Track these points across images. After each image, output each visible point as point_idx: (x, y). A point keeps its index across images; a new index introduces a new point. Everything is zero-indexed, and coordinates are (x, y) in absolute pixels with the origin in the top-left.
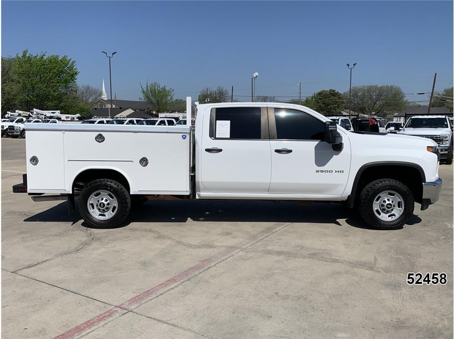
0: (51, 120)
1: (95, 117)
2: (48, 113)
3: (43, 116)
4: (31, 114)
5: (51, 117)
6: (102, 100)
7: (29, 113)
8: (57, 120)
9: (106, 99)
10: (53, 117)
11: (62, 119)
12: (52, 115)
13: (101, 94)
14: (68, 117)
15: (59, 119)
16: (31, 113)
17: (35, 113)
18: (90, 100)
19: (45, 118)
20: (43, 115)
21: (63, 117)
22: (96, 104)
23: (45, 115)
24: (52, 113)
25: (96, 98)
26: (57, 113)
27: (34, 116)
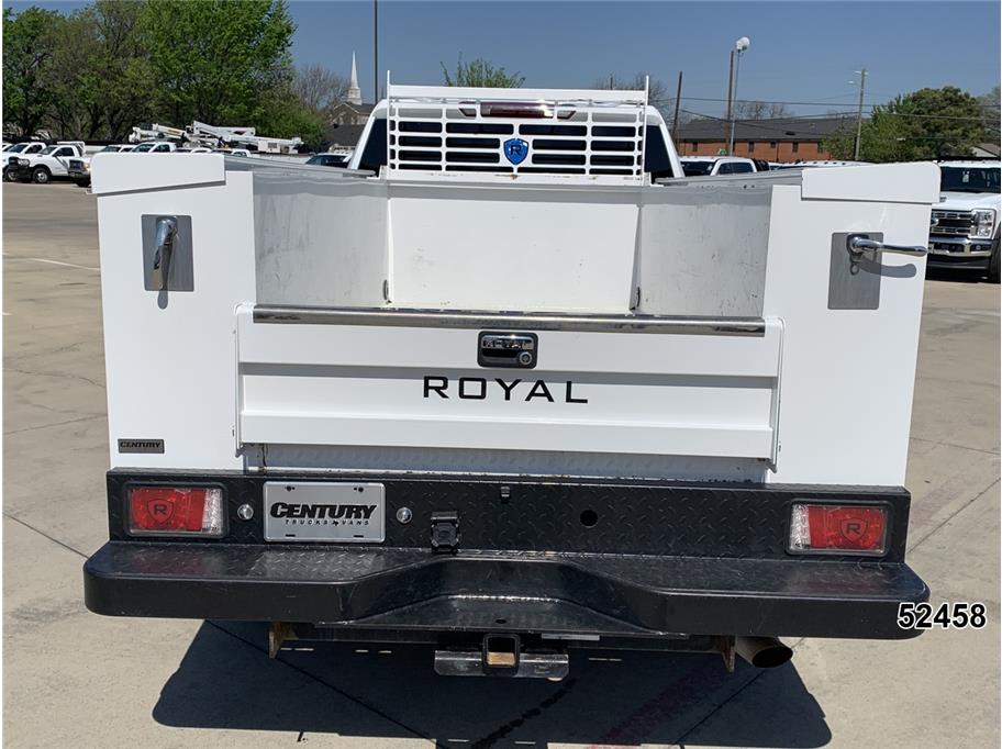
0: (234, 150)
1: (337, 145)
2: (228, 134)
3: (216, 141)
4: (186, 135)
5: (233, 144)
6: (351, 104)
7: (182, 131)
8: (247, 152)
9: (360, 103)
10: (237, 142)
11: (260, 149)
12: (237, 138)
13: (347, 89)
14: (274, 145)
15: (253, 148)
16: (189, 131)
17: (196, 132)
18: (322, 105)
19: (219, 145)
20: (215, 137)
21: (263, 144)
22: (335, 113)
23: (221, 139)
24: (236, 133)
25: (336, 100)
26: (249, 134)
27: (194, 140)
